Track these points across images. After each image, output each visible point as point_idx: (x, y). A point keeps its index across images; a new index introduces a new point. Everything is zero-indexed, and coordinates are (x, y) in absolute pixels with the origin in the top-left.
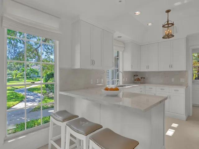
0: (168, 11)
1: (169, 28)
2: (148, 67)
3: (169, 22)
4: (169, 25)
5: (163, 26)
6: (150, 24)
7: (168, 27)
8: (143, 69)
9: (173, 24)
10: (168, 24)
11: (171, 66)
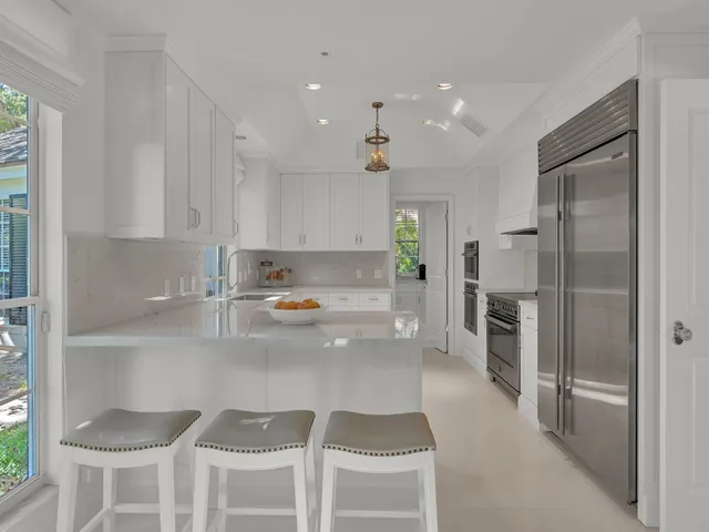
0: (378, 106)
1: (380, 146)
2: (302, 239)
3: (381, 134)
4: (378, 140)
5: (368, 140)
6: (323, 121)
7: (377, 143)
8: (289, 244)
9: (387, 140)
10: (378, 137)
11: (359, 239)
